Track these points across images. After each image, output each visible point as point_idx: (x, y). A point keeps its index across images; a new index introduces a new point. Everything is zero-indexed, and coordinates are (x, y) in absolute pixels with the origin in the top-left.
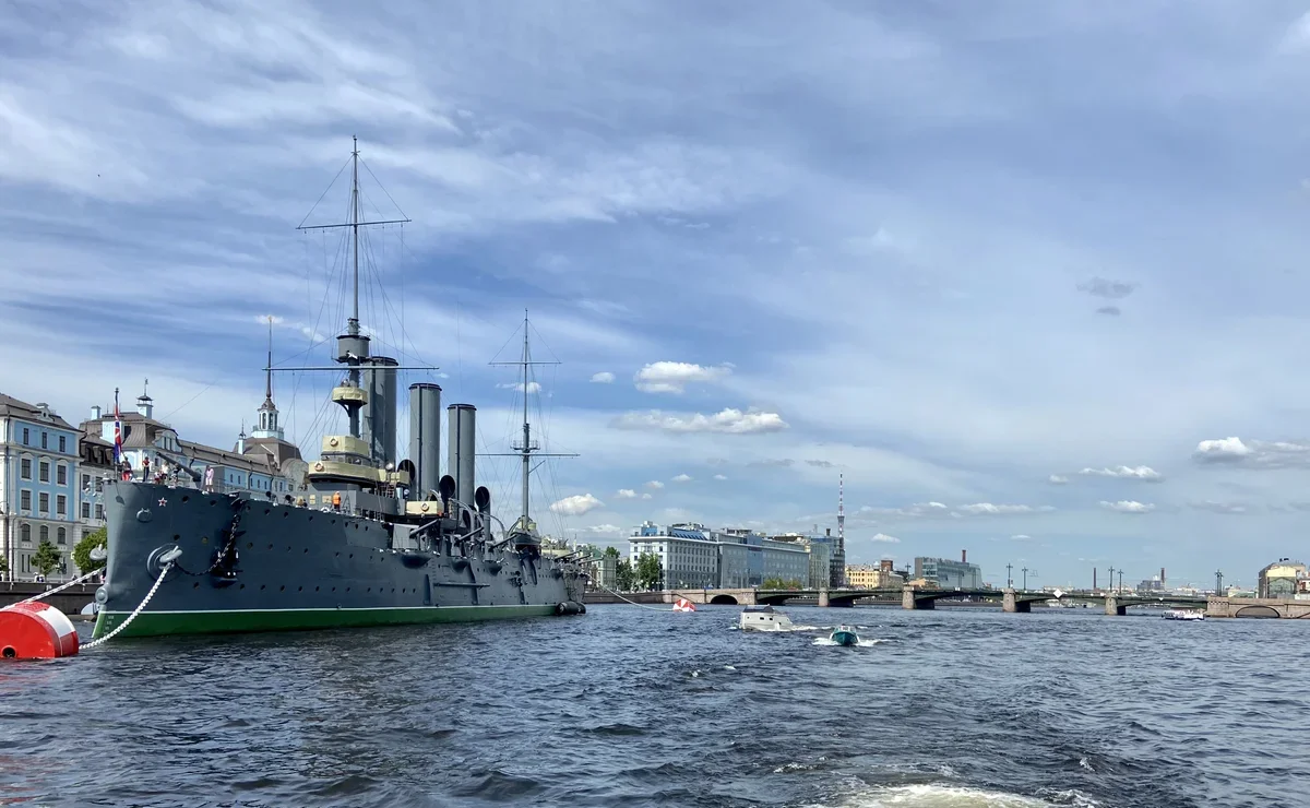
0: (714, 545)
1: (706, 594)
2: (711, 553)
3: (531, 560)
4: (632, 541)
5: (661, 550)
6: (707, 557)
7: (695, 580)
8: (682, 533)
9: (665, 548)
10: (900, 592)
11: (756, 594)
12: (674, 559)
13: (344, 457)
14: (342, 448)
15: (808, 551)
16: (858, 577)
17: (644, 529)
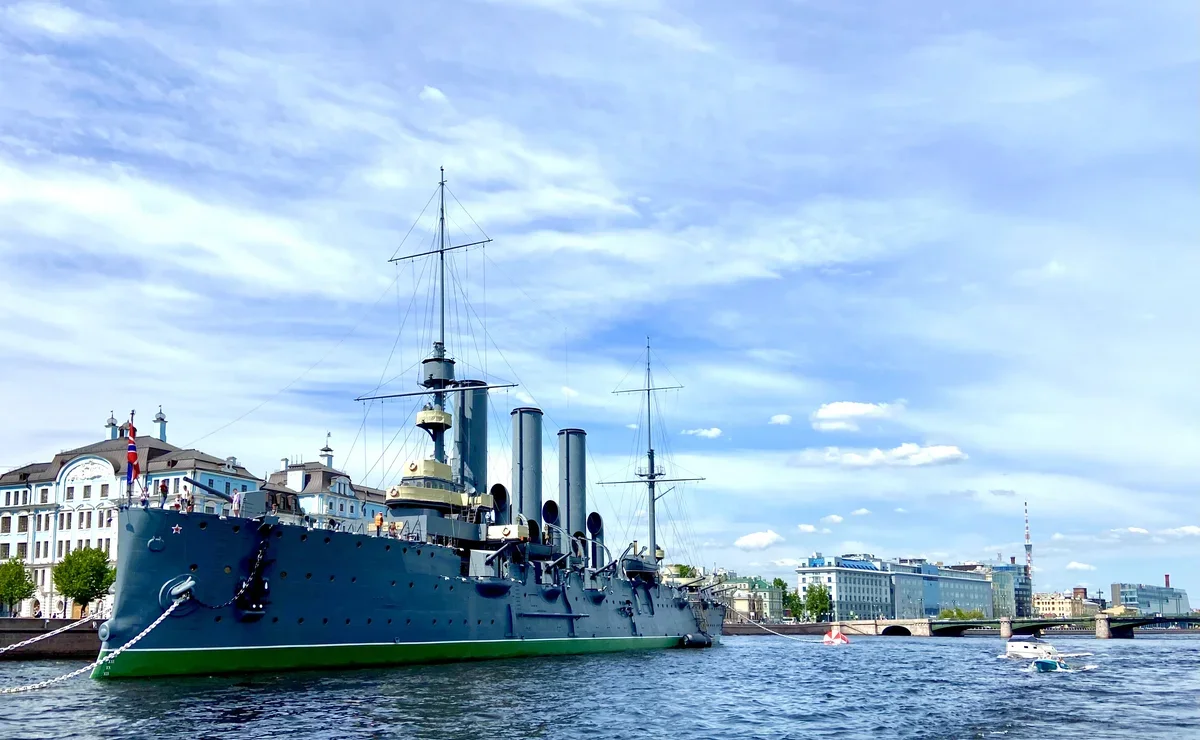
0: (885, 576)
1: (876, 625)
2: (883, 583)
3: (646, 588)
4: (799, 572)
5: (830, 580)
6: (879, 587)
7: (865, 611)
8: (851, 563)
9: (834, 578)
10: (1092, 620)
11: (931, 624)
12: (843, 589)
13: (422, 481)
14: (420, 473)
15: (990, 579)
16: (1047, 606)
17: (811, 560)
